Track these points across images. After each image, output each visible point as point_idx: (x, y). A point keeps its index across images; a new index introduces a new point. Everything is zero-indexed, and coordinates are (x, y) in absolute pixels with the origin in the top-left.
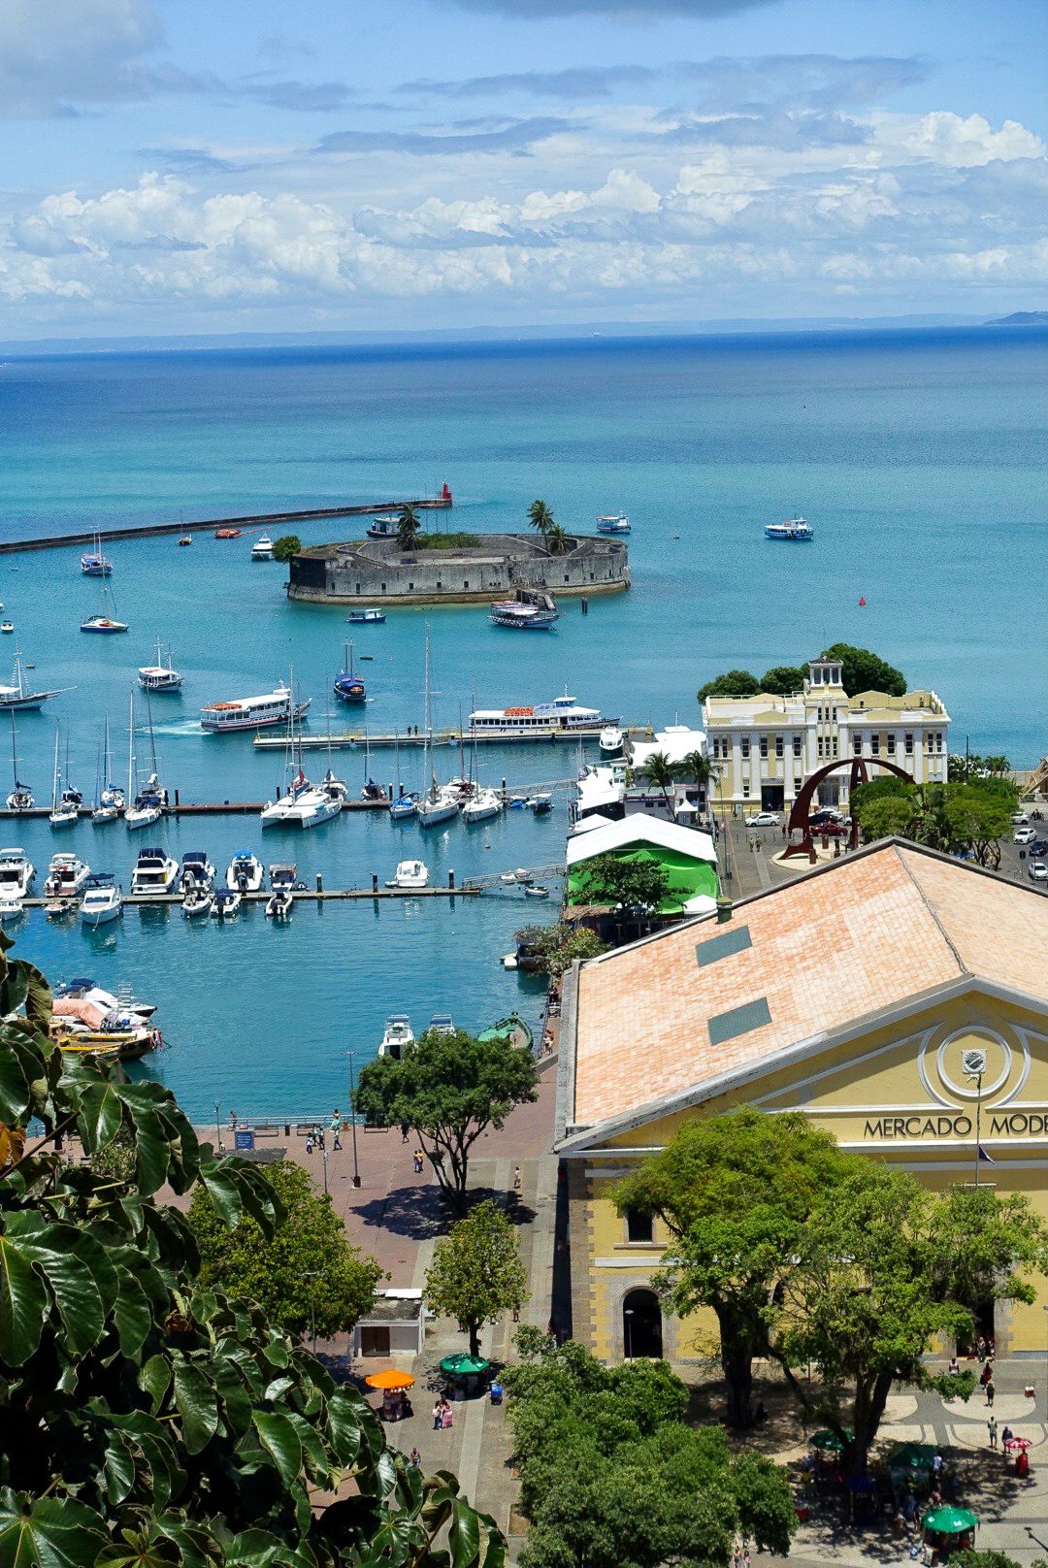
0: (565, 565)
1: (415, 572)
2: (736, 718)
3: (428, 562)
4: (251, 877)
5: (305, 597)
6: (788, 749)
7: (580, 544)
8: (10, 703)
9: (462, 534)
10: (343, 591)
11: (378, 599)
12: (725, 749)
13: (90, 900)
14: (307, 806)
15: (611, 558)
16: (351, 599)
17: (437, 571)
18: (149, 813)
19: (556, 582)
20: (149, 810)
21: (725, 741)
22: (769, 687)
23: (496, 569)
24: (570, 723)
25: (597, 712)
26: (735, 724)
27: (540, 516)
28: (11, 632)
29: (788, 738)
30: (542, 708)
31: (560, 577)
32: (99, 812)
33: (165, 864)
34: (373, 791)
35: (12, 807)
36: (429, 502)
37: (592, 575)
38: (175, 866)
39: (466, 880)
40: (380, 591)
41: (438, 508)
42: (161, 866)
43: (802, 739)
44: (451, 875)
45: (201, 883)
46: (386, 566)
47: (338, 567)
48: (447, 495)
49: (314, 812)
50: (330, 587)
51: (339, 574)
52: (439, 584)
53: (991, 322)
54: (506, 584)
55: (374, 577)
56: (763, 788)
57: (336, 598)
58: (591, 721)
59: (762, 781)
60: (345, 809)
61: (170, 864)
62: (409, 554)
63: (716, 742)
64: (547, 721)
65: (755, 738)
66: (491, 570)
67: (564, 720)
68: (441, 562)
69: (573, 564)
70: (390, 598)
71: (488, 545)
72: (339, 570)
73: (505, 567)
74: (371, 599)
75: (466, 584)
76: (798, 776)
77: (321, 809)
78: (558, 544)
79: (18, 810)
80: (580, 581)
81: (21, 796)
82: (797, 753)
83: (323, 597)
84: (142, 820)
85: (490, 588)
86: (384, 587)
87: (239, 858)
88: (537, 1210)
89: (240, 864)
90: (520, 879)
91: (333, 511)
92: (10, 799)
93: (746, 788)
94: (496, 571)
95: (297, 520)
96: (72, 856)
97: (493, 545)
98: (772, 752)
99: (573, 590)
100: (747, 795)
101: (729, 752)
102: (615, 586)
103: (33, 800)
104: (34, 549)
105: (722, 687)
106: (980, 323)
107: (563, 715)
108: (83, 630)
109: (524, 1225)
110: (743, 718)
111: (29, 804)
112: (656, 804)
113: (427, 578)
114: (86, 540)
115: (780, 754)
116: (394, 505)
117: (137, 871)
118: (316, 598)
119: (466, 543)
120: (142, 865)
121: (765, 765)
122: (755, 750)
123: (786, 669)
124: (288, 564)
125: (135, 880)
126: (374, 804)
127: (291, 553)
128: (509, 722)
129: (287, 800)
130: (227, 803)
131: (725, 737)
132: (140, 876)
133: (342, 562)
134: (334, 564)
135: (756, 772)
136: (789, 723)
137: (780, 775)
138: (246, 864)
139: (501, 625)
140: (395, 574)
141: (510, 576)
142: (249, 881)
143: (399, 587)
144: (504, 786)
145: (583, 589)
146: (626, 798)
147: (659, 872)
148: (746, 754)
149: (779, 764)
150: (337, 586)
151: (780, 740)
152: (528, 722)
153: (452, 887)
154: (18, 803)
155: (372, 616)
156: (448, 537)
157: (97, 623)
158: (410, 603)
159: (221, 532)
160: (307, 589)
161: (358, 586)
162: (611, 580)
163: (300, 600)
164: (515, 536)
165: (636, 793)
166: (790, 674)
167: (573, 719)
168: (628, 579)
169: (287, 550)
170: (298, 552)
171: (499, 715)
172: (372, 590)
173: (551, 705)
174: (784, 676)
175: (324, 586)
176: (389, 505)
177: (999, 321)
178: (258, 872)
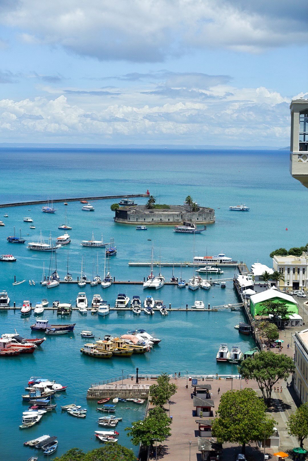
0: (197, 215)
1: (154, 215)
2: (286, 262)
3: (157, 213)
4: (151, 304)
5: (121, 221)
6: (301, 272)
7: (201, 209)
8: (47, 249)
9: (165, 205)
10: (132, 220)
11: (143, 223)
12: (282, 271)
13: (101, 309)
14: (156, 283)
15: (210, 213)
16: (135, 223)
17: (160, 215)
18: (108, 284)
19: (194, 219)
20: (108, 283)
21: (283, 269)
22: (290, 253)
23: (178, 215)
24: (223, 261)
25: (231, 259)
26: (286, 264)
27: (189, 201)
28: (34, 228)
29: (301, 269)
30: (215, 257)
31: (195, 219)
32: (93, 283)
33: (125, 299)
34: (173, 280)
35: (66, 280)
36: (143, 195)
37: (205, 218)
38: (129, 299)
39: (213, 307)
40: (143, 221)
41: (146, 197)
42: (124, 299)
43: (305, 269)
44: (209, 305)
45: (139, 305)
46: (145, 214)
47: (131, 213)
48: (148, 193)
49: (158, 285)
50: (128, 219)
51: (131, 215)
52: (161, 219)
53: (281, 149)
54: (180, 220)
55: (142, 217)
56: (293, 283)
57: (130, 222)
58: (229, 261)
59: (293, 281)
60: (165, 284)
61: (127, 299)
62: (150, 210)
63: (280, 269)
64: (216, 261)
65: (291, 268)
66: (176, 216)
67: (221, 261)
68: (160, 213)
69: (200, 215)
70: (146, 223)
71: (172, 208)
72: (131, 214)
73: (180, 215)
74: (141, 223)
75: (169, 219)
76: (304, 279)
77: (160, 284)
78: (195, 209)
79: (68, 281)
80: (202, 220)
81: (69, 277)
82: (304, 273)
83: (126, 222)
84: (107, 285)
85: (176, 221)
86: (145, 219)
87: (148, 298)
88: (291, 405)
89: (148, 300)
90: (230, 307)
91: (116, 196)
92: (66, 278)
93: (288, 283)
94: (178, 216)
95: (106, 199)
96: (99, 295)
97: (175, 208)
98: (296, 273)
99: (199, 222)
100: (288, 285)
101: (284, 272)
102: (211, 222)
103: (72, 278)
104: (31, 204)
105: (278, 253)
106: (277, 149)
107: (221, 259)
108: (59, 228)
109: (289, 409)
110: (288, 262)
111: (71, 280)
112: (263, 287)
113: (157, 217)
114: (45, 202)
115: (298, 273)
116: (133, 196)
117: (117, 300)
118: (124, 222)
119: (166, 208)
120: (119, 298)
121: (294, 276)
122: (291, 272)
123: (297, 248)
124: (115, 212)
125: (116, 303)
126: (174, 283)
127: (117, 208)
128: (205, 260)
129: (150, 281)
130: (129, 281)
131: (283, 267)
132: (118, 302)
133: (132, 212)
134: (130, 212)
135: (291, 278)
136: (302, 264)
137: (298, 279)
138: (150, 300)
139: (176, 232)
140: (148, 216)
141: (182, 218)
142: (151, 305)
143: (150, 220)
144: (211, 279)
145: (202, 222)
146: (254, 284)
147: (286, 307)
148: (289, 273)
149: (298, 276)
150: (131, 218)
151: (299, 269)
152: (210, 261)
153: (209, 309)
154: (68, 279)
155: (143, 228)
156: (161, 206)
157: (63, 227)
158: (152, 224)
159: (84, 201)
160: (121, 219)
161: (137, 219)
162: (210, 220)
163: (119, 222)
164: (180, 206)
165: (258, 283)
166: (298, 250)
167: (224, 260)
168: (215, 220)
169: (115, 208)
170: (118, 208)
171: (202, 258)
172: (141, 220)
173: (217, 256)
174: (296, 250)
175: (126, 218)
176: (132, 195)
177: (283, 149)
178: (153, 302)
